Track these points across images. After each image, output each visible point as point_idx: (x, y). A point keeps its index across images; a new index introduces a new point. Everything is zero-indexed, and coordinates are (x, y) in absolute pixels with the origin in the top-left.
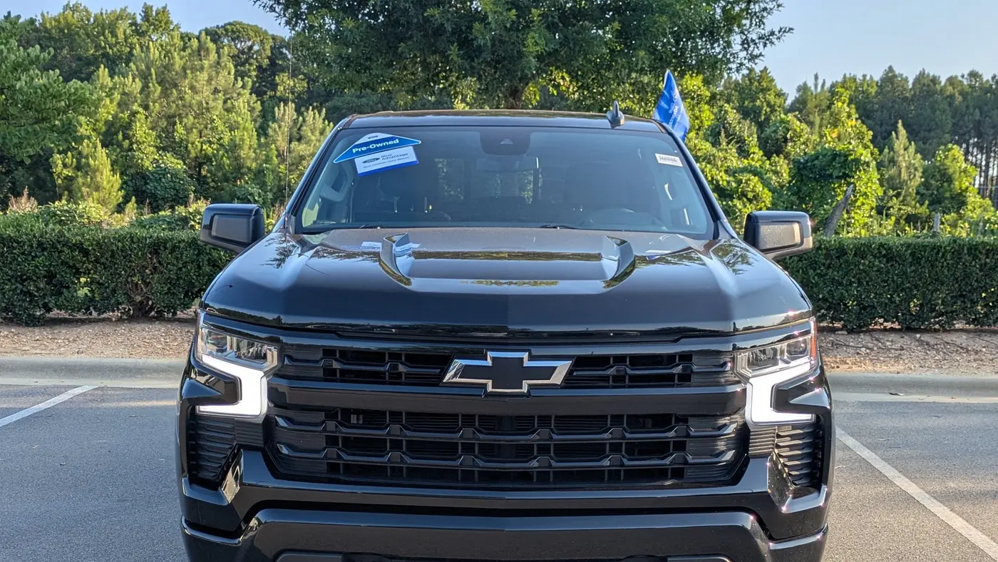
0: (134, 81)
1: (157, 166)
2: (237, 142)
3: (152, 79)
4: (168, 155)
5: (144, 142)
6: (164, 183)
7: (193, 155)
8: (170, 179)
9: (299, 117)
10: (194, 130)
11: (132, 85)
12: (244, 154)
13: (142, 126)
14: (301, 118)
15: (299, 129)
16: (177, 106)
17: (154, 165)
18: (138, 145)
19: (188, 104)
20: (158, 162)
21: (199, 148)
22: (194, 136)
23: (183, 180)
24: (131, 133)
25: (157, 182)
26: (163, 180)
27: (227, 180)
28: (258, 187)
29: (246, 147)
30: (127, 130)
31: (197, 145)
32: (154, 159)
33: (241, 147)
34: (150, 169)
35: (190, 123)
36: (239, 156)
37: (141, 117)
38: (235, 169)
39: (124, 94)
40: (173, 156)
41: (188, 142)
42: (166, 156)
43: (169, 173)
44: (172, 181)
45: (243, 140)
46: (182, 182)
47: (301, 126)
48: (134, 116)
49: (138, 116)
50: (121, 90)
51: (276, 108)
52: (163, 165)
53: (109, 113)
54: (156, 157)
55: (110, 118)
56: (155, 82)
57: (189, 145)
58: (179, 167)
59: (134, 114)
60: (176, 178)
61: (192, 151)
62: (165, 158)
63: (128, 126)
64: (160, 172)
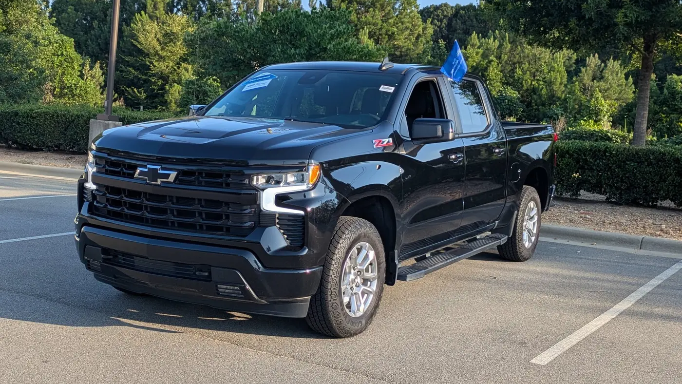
0: (494, 41)
1: (501, 95)
2: (552, 80)
3: (506, 40)
4: (509, 88)
5: (494, 79)
6: (503, 106)
7: (525, 88)
8: (507, 103)
9: (601, 64)
10: (528, 72)
11: (492, 44)
12: (556, 88)
13: (494, 69)
14: (603, 65)
15: (602, 72)
16: (520, 56)
17: (499, 94)
18: (490, 81)
19: (526, 55)
20: (502, 92)
21: (530, 83)
22: (528, 76)
23: (515, 104)
24: (486, 74)
25: (499, 105)
26: (503, 104)
27: (543, 105)
28: (562, 109)
29: (558, 84)
30: (485, 72)
31: (528, 82)
32: (500, 90)
33: (554, 83)
34: (495, 96)
35: (526, 67)
36: (552, 89)
37: (494, 64)
38: (549, 97)
39: (487, 49)
40: (512, 88)
41: (523, 80)
42: (507, 89)
43: (507, 99)
44: (508, 104)
45: (556, 79)
46: (515, 105)
47: (603, 69)
48: (490, 63)
49: (493, 63)
50: (485, 47)
51: (587, 58)
52: (504, 94)
53: (474, 61)
54: (501, 89)
55: (475, 64)
56: (507, 41)
57: (524, 82)
58: (515, 95)
59: (490, 62)
60: (512, 102)
61: (525, 85)
62: (506, 89)
63: (486, 69)
64: (501, 99)
